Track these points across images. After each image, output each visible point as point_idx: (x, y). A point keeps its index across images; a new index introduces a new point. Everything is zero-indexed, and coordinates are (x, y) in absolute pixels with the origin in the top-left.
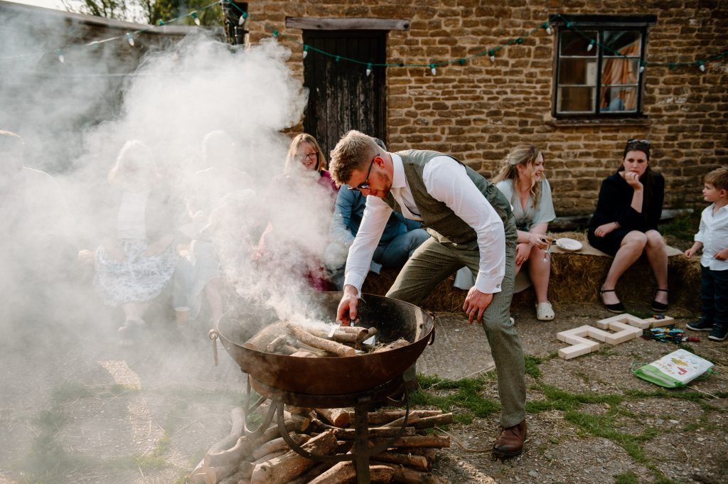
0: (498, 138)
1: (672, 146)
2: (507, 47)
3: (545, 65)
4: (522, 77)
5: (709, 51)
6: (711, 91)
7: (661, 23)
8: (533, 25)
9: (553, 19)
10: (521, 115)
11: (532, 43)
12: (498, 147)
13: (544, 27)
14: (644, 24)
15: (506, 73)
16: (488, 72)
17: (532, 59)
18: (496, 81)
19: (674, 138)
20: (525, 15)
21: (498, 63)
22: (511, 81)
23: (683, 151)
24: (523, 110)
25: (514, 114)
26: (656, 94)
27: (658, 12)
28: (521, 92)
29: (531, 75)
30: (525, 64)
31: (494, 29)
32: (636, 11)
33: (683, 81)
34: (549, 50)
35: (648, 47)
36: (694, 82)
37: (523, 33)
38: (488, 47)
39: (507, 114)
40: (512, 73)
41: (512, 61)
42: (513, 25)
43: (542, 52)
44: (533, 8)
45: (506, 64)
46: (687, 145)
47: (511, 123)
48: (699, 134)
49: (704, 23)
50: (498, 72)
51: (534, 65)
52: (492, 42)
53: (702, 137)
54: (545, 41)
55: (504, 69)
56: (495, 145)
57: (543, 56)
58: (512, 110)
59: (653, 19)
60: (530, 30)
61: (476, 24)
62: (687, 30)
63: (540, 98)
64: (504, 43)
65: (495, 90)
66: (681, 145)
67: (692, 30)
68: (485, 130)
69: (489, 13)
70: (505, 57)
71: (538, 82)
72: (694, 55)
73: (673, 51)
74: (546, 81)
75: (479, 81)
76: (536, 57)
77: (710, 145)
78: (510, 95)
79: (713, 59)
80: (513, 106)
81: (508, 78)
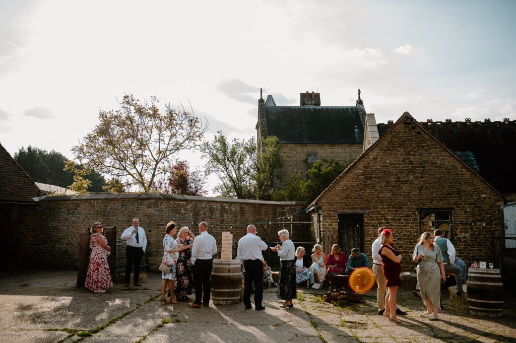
0: (402, 247)
1: (466, 250)
2: (403, 218)
3: (416, 223)
4: (409, 227)
5: (475, 219)
6: (479, 232)
7: (456, 210)
8: (410, 211)
9: (418, 209)
10: (409, 239)
11: (411, 216)
12: (402, 250)
13: (415, 212)
14: (450, 210)
15: (403, 226)
16: (397, 226)
17: (411, 222)
18: (400, 228)
19: (467, 248)
20: (408, 208)
21: (400, 223)
22: (405, 228)
23: (471, 252)
24: (410, 237)
25: (407, 239)
26: (458, 232)
27: (455, 206)
28: (409, 232)
29: (411, 226)
30: (409, 223)
31: (398, 213)
32: (446, 206)
33: (467, 228)
34: (417, 219)
35: (453, 217)
36: (471, 229)
37: (408, 214)
38: (396, 218)
39: (404, 239)
40: (405, 226)
41: (405, 222)
42: (404, 211)
43: (415, 219)
44: (410, 206)
45: (403, 223)
46: (473, 250)
47: (406, 242)
48: (477, 246)
49: (472, 210)
50: (400, 226)
51: (412, 223)
52: (397, 216)
53: (478, 247)
54: (415, 216)
55: (402, 225)
56: (401, 249)
57: (415, 220)
58: (406, 238)
59: (453, 209)
60: (410, 213)
61: (392, 211)
62: (466, 212)
63: (415, 234)
64: (401, 216)
65: (400, 231)
66: (470, 250)
67: (468, 212)
68: (397, 244)
69: (396, 208)
70: (402, 221)
71: (414, 229)
72: (470, 220)
73: (462, 219)
74: (417, 228)
75: (394, 228)
76: (413, 221)
77: (482, 250)
78: (405, 233)
79: (477, 221)
80: (406, 236)
81: (404, 227)
